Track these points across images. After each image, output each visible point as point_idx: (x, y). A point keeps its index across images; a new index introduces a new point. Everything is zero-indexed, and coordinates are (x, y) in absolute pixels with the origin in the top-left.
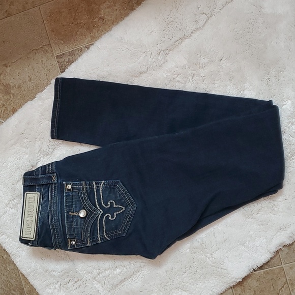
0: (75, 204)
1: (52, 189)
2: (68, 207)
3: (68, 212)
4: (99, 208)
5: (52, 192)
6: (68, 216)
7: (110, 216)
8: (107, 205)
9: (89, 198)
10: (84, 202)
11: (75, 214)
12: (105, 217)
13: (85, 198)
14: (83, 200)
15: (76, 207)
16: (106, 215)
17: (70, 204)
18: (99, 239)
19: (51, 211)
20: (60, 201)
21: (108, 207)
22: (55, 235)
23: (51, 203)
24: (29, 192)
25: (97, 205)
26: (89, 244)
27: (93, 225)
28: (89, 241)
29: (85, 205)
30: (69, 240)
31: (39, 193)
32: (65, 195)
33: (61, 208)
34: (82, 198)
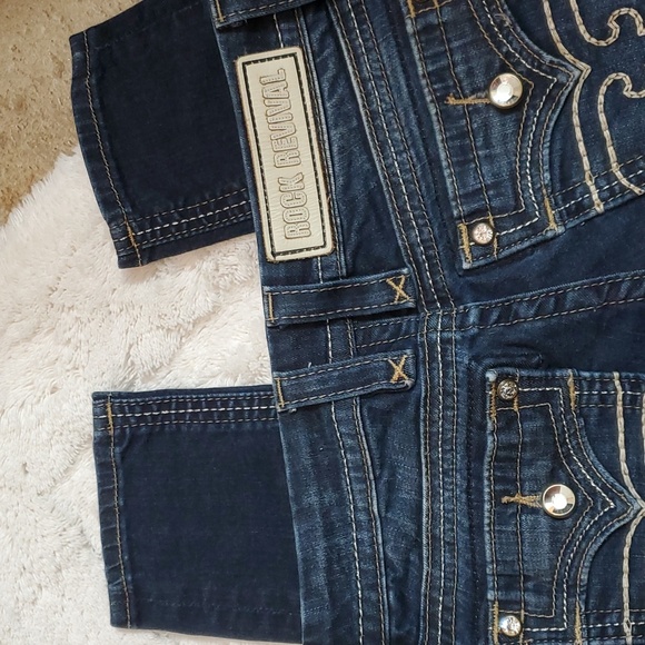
0: (466, 61)
1: (345, 17)
2: (436, 76)
3: (440, 100)
4: (569, 57)
5: (349, 31)
6: (447, 115)
7: (627, 80)
8: (603, 33)
9: (519, 19)
10: (499, 45)
11: (471, 100)
12: (603, 89)
13: (500, 25)
14: (493, 36)
15: (470, 73)
16: (608, 81)
17: (444, 63)
18: (595, 197)
19: (373, 115)
20: (397, 61)
21: (611, 40)
22: (403, 211)
23: (363, 82)
24: (251, 52)
25: (561, 47)
26: (555, 228)
27: (558, 136)
28: (551, 213)
29: (508, 55)
30: (463, 227)
31: (297, 50)
32: (410, 29)
33: (411, 93)
34: (489, 28)
